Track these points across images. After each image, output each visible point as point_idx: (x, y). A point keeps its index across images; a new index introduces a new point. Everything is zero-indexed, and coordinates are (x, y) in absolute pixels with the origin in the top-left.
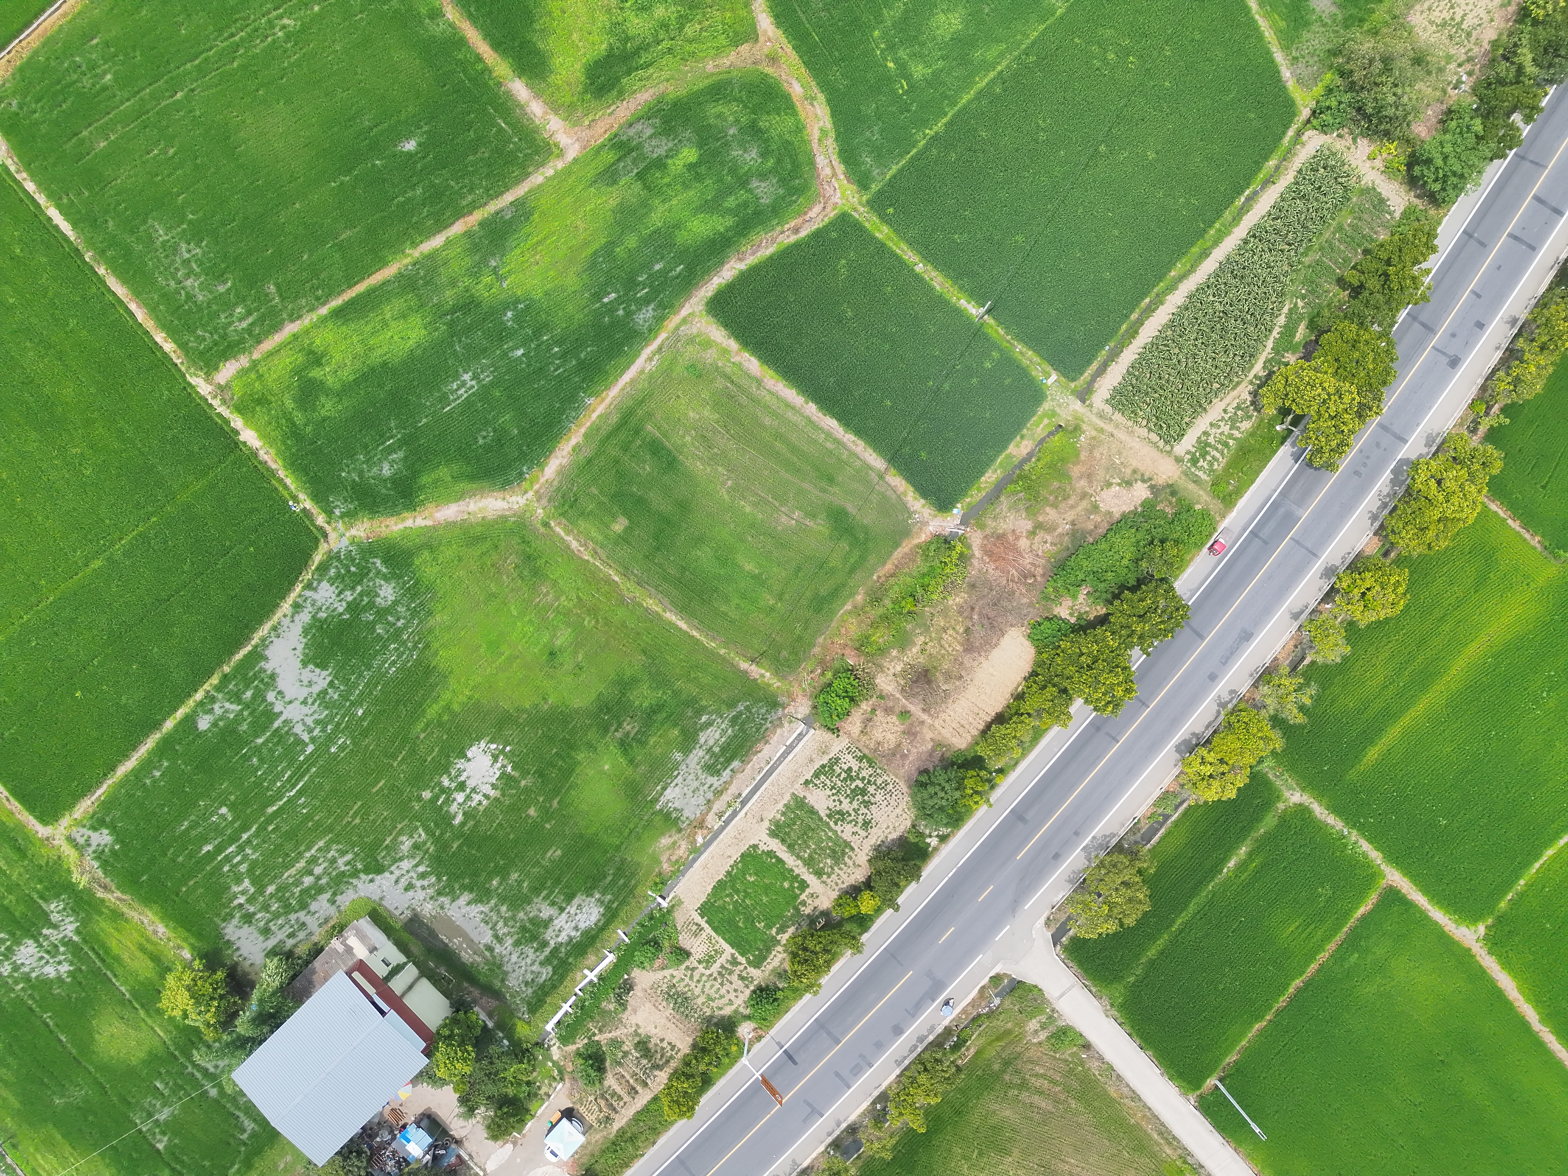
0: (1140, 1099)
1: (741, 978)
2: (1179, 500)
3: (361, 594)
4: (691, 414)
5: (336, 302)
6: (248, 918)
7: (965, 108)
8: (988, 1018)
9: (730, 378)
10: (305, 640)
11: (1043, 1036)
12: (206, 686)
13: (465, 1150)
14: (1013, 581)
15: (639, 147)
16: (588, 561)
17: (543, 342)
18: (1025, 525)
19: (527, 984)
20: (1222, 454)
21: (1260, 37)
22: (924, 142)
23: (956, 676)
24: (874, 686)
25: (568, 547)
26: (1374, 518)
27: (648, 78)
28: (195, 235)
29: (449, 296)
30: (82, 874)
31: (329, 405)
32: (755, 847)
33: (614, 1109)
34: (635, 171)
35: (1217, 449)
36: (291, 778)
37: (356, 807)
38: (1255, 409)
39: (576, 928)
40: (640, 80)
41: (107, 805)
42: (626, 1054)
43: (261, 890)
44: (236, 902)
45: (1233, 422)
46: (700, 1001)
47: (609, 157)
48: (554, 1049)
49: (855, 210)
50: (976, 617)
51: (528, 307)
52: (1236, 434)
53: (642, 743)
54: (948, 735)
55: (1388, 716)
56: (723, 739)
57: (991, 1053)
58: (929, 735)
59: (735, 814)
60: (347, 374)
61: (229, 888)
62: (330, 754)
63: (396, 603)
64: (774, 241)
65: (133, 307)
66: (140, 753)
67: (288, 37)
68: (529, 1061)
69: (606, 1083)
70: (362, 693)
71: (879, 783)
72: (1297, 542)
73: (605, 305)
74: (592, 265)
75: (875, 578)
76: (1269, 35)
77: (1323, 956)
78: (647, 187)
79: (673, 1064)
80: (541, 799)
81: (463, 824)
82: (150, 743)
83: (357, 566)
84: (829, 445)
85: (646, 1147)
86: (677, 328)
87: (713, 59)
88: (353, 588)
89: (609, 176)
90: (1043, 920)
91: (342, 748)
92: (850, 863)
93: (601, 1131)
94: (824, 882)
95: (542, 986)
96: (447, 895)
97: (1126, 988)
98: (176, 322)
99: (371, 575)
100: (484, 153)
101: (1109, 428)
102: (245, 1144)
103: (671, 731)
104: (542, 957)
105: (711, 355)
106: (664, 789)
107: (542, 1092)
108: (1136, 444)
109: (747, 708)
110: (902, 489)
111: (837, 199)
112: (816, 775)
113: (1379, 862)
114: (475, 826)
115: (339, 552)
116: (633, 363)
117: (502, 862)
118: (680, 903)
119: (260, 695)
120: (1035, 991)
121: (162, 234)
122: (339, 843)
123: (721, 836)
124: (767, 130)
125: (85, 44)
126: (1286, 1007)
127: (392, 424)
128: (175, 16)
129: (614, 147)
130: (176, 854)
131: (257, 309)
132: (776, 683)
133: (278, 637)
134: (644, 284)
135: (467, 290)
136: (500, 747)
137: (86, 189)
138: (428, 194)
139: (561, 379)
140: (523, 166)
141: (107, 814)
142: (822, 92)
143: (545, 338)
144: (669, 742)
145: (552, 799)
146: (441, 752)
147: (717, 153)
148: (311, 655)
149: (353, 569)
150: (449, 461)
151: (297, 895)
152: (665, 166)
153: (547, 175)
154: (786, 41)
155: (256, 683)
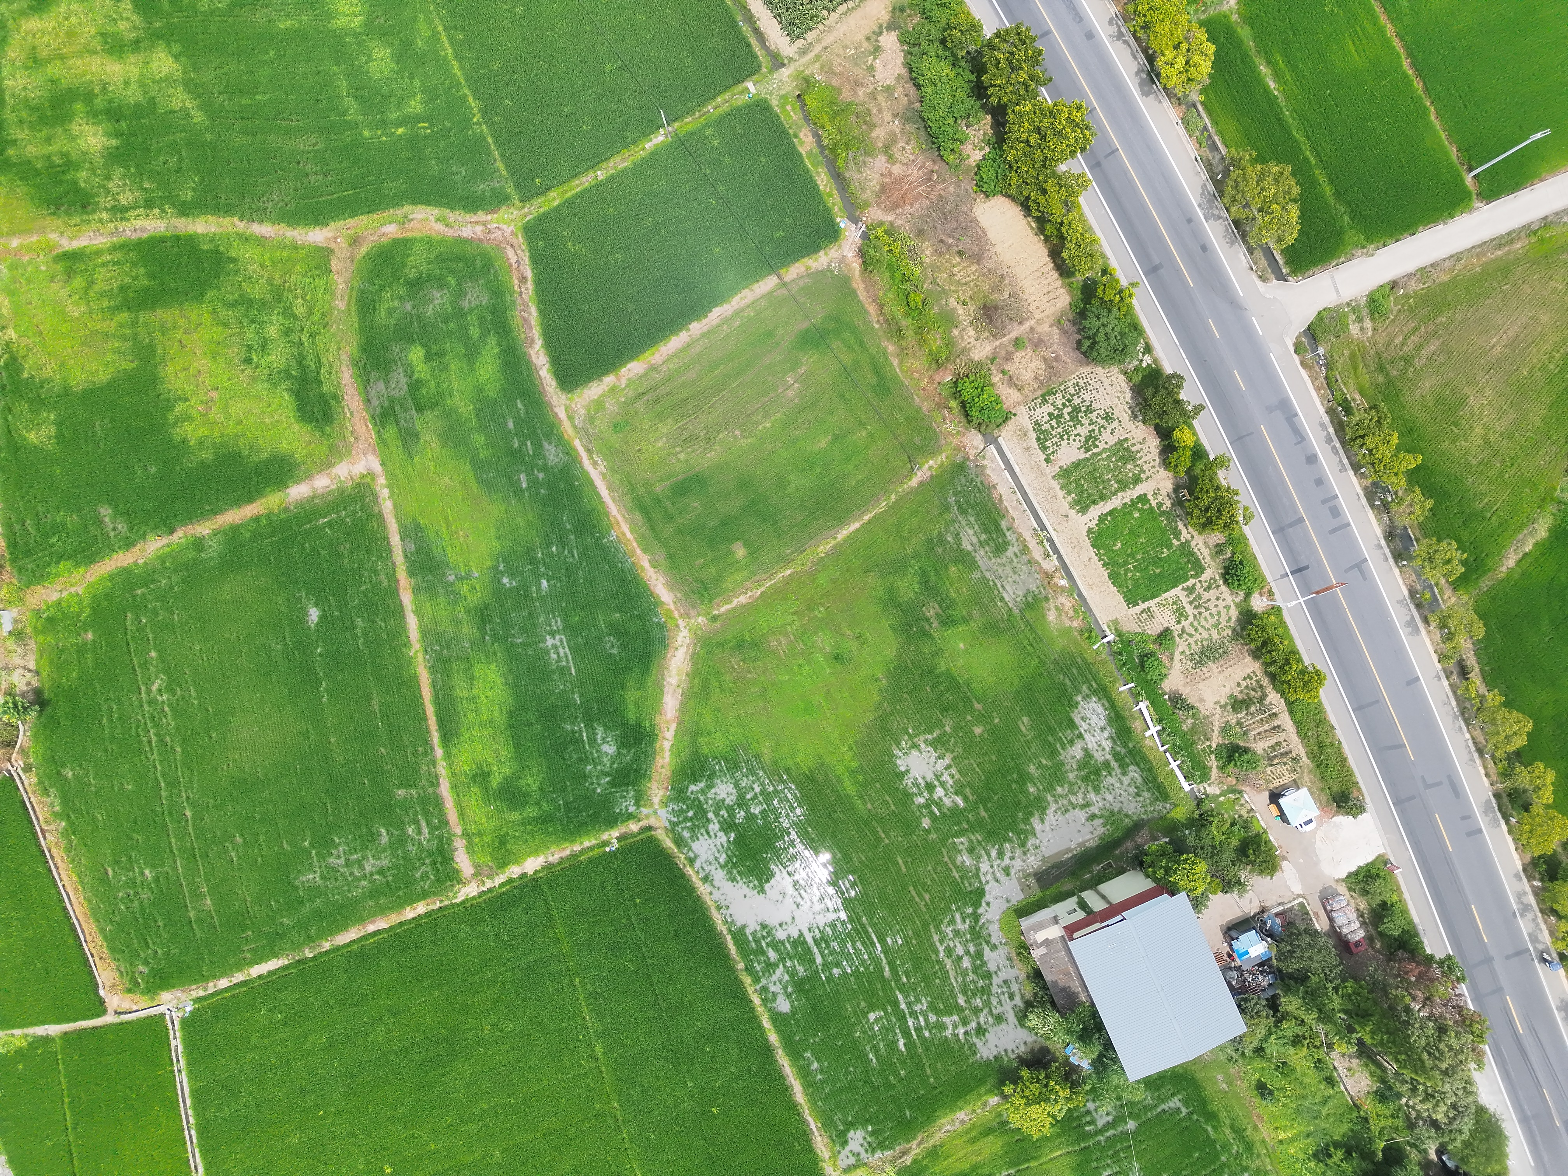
0: (1461, 253)
1: (1208, 589)
2: (911, 5)
3: (717, 815)
4: (660, 444)
5: (436, 737)
6: (980, 1031)
7: (465, 74)
8: (1332, 370)
9: (639, 395)
10: (741, 882)
11: (1368, 324)
12: (750, 990)
13: (1273, 907)
14: (929, 193)
15: (392, 401)
16: (763, 593)
17: (543, 559)
18: (880, 162)
19: (1138, 795)
22: (484, 127)
23: (1000, 280)
24: (980, 364)
25: (743, 606)
27: (331, 367)
28: (325, 845)
29: (468, 630)
30: (883, 1170)
32: (1090, 531)
33: (1287, 753)
34: (414, 412)
36: (864, 943)
37: (913, 893)
39: (1102, 729)
40: (330, 374)
41: (828, 1123)
42: (1239, 723)
43: (960, 1010)
44: (961, 1037)
46: (1215, 636)
47: (391, 431)
48: (1210, 790)
49: (525, 216)
50: (950, 241)
51: (505, 561)
53: (952, 604)
54: (1053, 309)
56: (976, 527)
57: (1365, 379)
58: (1045, 328)
59: (1051, 540)
60: (506, 752)
61: (946, 1037)
63: (736, 785)
64: (525, 305)
65: (371, 928)
66: (791, 1075)
67: (172, 691)
68: (1212, 816)
69: (1260, 752)
71: (1072, 391)
73: (529, 487)
74: (487, 485)
75: (877, 326)
77: (1390, 30)
78: (433, 406)
79: (1265, 682)
80: (969, 718)
81: (966, 798)
82: (783, 1060)
83: (689, 808)
84: (737, 324)
85: (1334, 737)
86: (574, 427)
87: (334, 298)
88: (708, 821)
89: (408, 438)
90: (1259, 283)
91: (853, 885)
92: (1138, 447)
93: (1303, 773)
94: (1147, 478)
95: (1145, 781)
96: (1026, 837)
97: (1352, 228)
98: (401, 893)
99: (702, 798)
100: (345, 548)
101: (818, 49)
102: (1190, 1113)
103: (950, 573)
104: (1118, 771)
105: (610, 405)
106: (1002, 599)
107: (1245, 815)
108: (842, 28)
109: (955, 494)
110: (803, 269)
112: (1044, 448)
114: (972, 788)
115: (670, 821)
116: (592, 481)
117: (1015, 776)
118: (1116, 622)
119: (776, 945)
120: (1325, 314)
121: (313, 877)
122: (941, 922)
123: (1067, 561)
124: (420, 272)
125: (109, 883)
126: (1425, 83)
127: (568, 727)
128: (113, 789)
129: (383, 424)
130: (897, 1075)
131: (416, 813)
132: (942, 458)
133: (728, 907)
134: (523, 444)
135: (468, 611)
136: (906, 737)
137: (244, 931)
138: (365, 614)
139: (584, 555)
140: (371, 516)
141: (836, 1127)
142: (402, 206)
143: (540, 555)
144: (960, 579)
145: (972, 707)
146: (890, 794)
147: (424, 328)
148: (756, 882)
149: (691, 814)
150: (623, 687)
151: (975, 977)
152: (418, 381)
153: (387, 496)
154: (342, 222)
155: (764, 944)
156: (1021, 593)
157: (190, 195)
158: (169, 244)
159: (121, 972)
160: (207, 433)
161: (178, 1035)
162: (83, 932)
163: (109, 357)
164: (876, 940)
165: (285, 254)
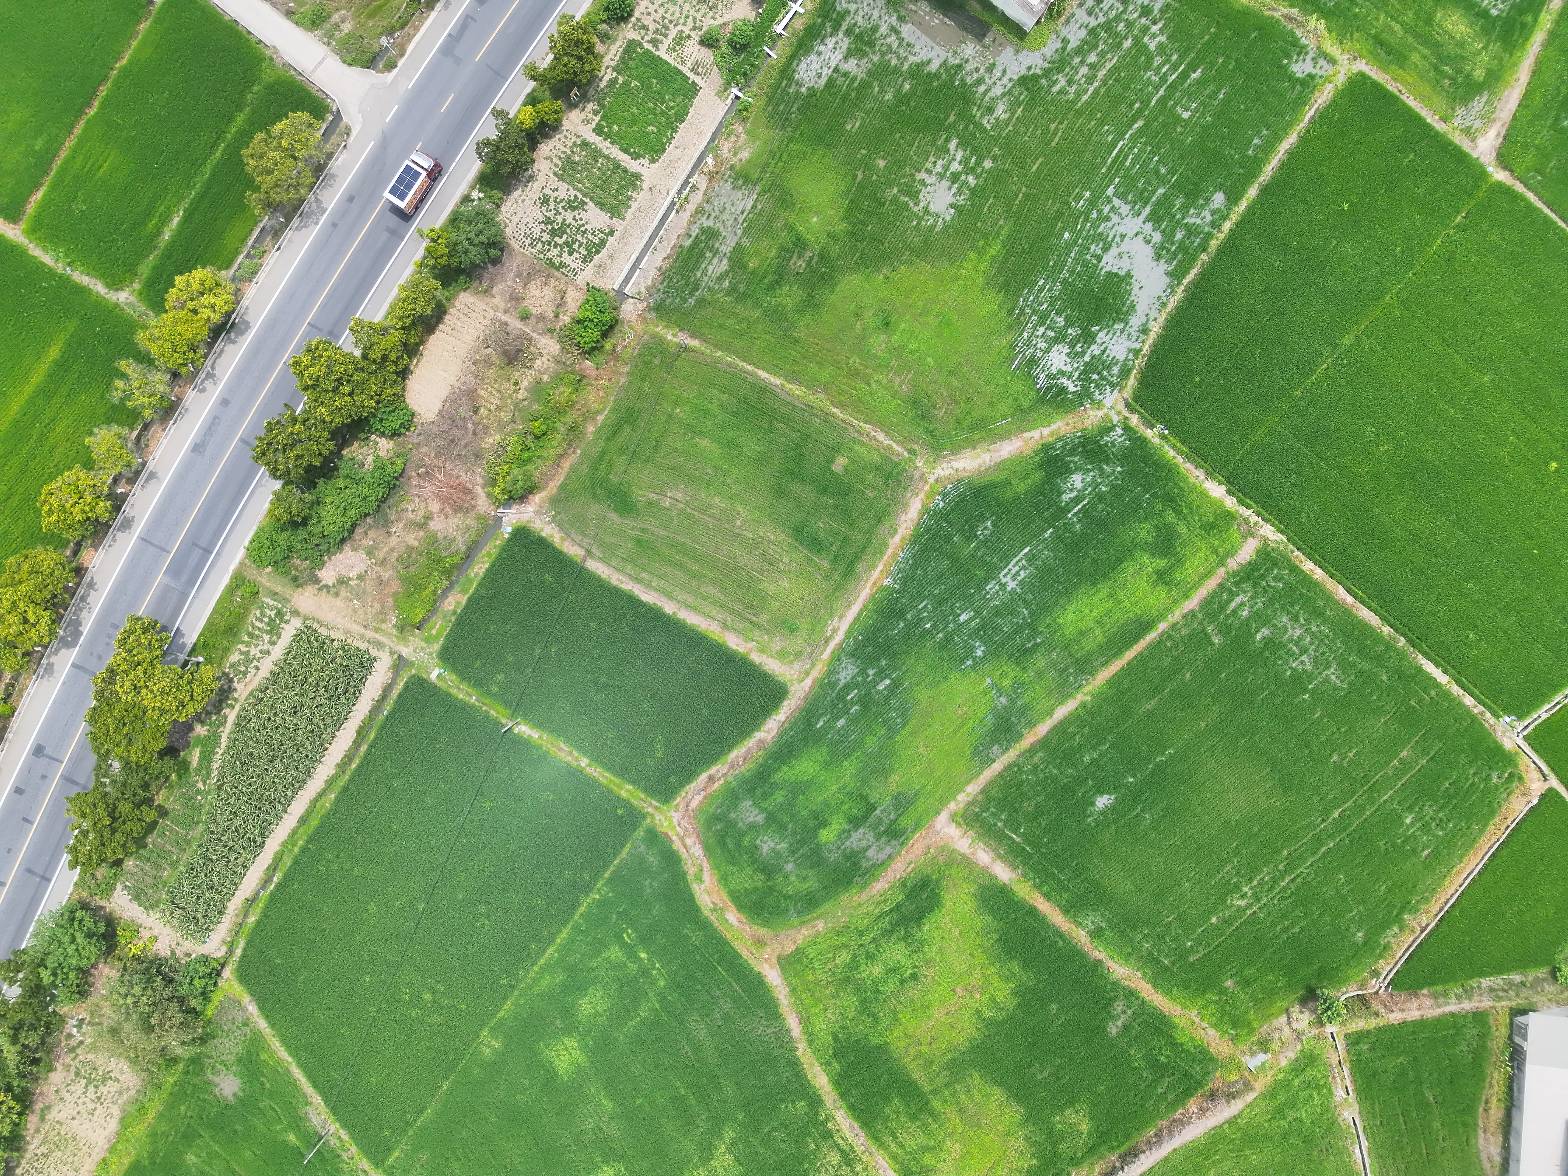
1: (645, 28)
2: (287, 573)
3: (1083, 353)
4: (786, 584)
5: (1151, 637)
6: (1145, 12)
7: (564, 925)
8: (393, 27)
9: (754, 625)
10: (1132, 298)
11: (336, 18)
12: (1221, 236)
14: (439, 467)
15: (878, 837)
16: (866, 422)
17: (942, 630)
18: (436, 525)
20: (253, 626)
21: (284, 1040)
22: (599, 885)
23: (479, 363)
24: (560, 341)
25: (887, 434)
26: (91, 585)
27: (878, 903)
28: (1299, 680)
29: (1041, 662)
30: (1316, 28)
31: (1143, 533)
32: (653, 161)
34: (878, 812)
35: (259, 629)
36: (1125, 159)
37: (1056, 140)
38: (227, 675)
39: (819, 54)
40: (886, 901)
41: (1302, 101)
43: (1137, 41)
45: (248, 659)
47: (906, 822)
49: (656, 808)
50: (470, 426)
51: (962, 662)
52: (243, 648)
53: (782, 248)
54: (478, 303)
55: (46, 392)
56: (703, 266)
58: (498, 301)
59: (679, 192)
60: (1129, 568)
61: (1169, 38)
62: (1090, 188)
63: (1047, 351)
64: (732, 766)
65: (1350, 599)
66: (1277, 158)
67: (1237, 887)
70: (1068, 255)
71: (540, 245)
72: (164, 550)
73: (888, 676)
74: (904, 714)
75: (579, 452)
76: (275, 1043)
77: (70, 143)
78: (864, 798)
80: (875, 177)
81: (948, 141)
82: (1268, 172)
83: (1091, 381)
84: (645, 575)
86: (813, 665)
87: (818, 934)
88: (1093, 357)
89: (902, 803)
90: (354, 133)
91: (1079, 197)
92: (555, 160)
94: (579, 137)
96: (951, 68)
97: (261, 79)
98: (1305, 591)
99: (1076, 374)
100: (1028, 806)
101: (369, 634)
103: (757, 265)
104: (848, 19)
105: (777, 644)
106: (754, 207)
108: (340, 622)
109: (685, 301)
110: (567, 543)
111: (676, 816)
112: (603, 242)
113: (31, 246)
114: (935, 140)
115: (1112, 391)
116: (851, 625)
117: (904, 108)
118: (719, 94)
119: (1168, 236)
120: (349, 60)
121: (1332, 674)
122: (1068, 101)
123: (689, 168)
124: (755, 871)
125: (1436, 848)
126: (99, 85)
127: (1078, 526)
128: (1352, 889)
129: (903, 832)
130: (1226, 63)
131: (1227, 617)
132: (660, 330)
133: (1159, 298)
134: (852, 703)
135: (1024, 669)
136: (923, 223)
137: (1413, 707)
138: (1078, 756)
139: (920, 597)
140: (988, 799)
141: (1301, 92)
142: (706, 918)
143: (940, 635)
144: (757, 253)
145: (863, 180)
146: (981, 208)
147: (802, 843)
148: (1123, 285)
149: (1095, 377)
150: (1016, 499)
151: (1101, 43)
152: (850, 821)
153: (963, 794)
154: (750, 961)
155: (1173, 248)
156: (740, 194)
157: (799, 1105)
158: (852, 1100)
159: (1508, 795)
160: (996, 977)
161: (1536, 716)
162: (1491, 847)
163: (978, 1097)
164: (1116, 150)
165: (804, 996)
